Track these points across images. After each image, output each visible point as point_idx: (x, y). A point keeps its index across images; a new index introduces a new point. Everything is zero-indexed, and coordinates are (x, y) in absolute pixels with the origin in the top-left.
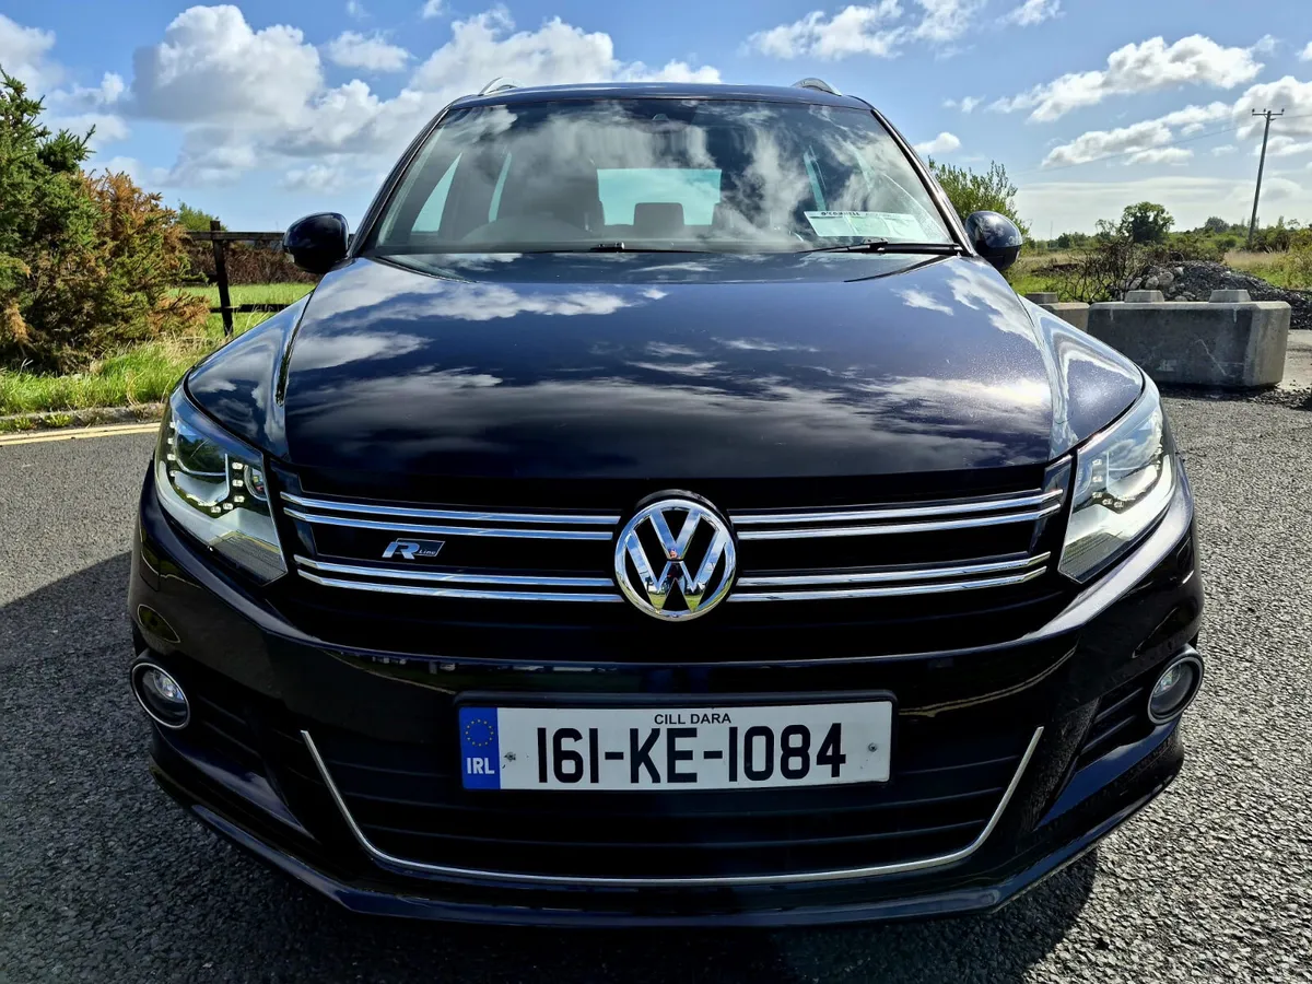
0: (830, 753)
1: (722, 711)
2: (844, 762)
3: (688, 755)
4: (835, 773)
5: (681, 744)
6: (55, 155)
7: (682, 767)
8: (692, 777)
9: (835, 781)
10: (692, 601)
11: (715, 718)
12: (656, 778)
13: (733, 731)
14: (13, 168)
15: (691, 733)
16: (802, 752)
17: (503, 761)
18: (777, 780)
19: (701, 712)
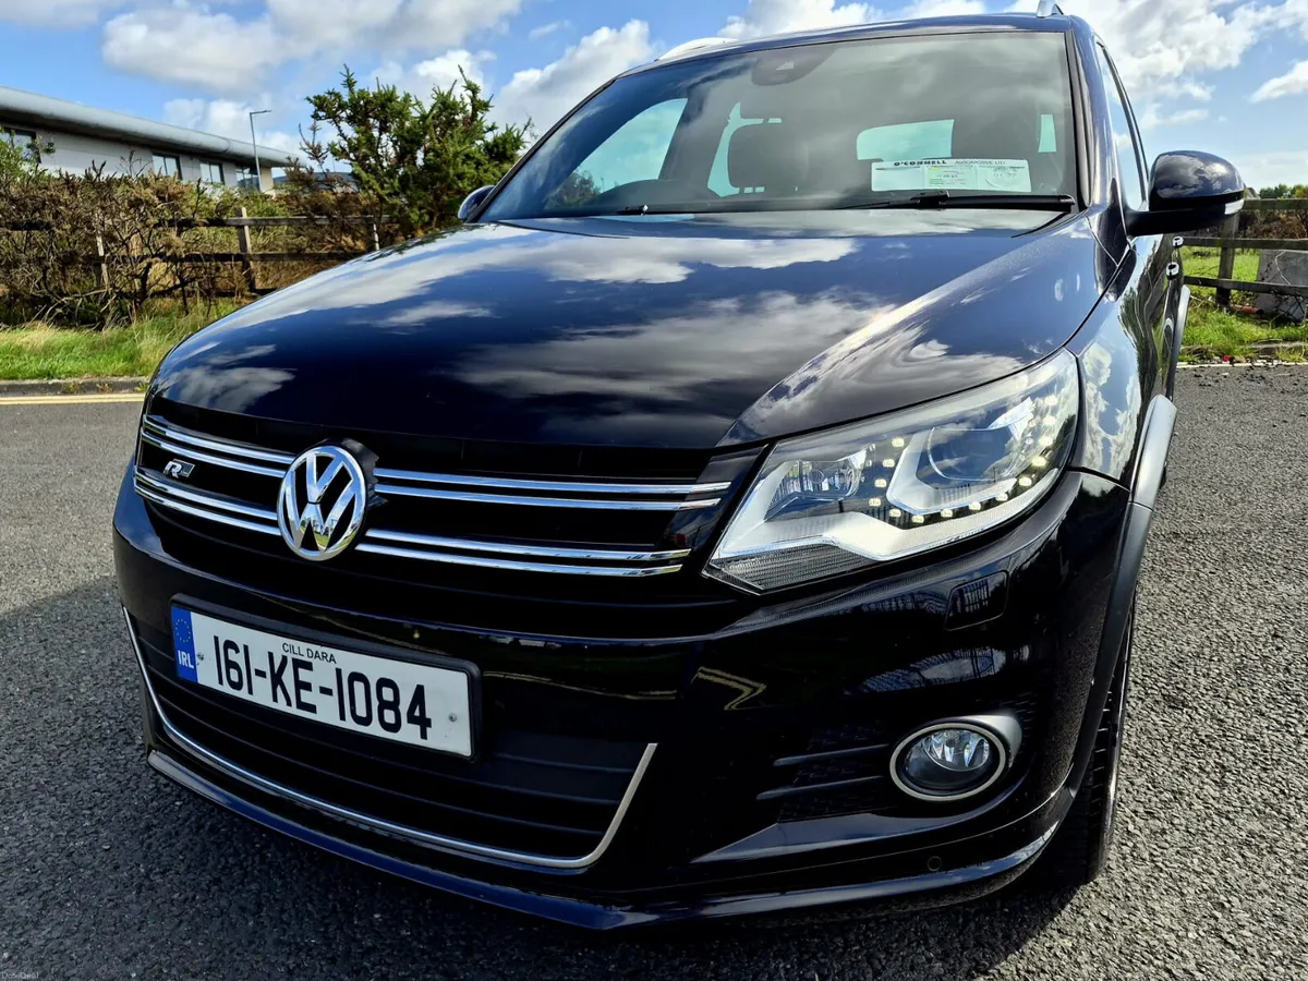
0: (417, 713)
1: (329, 651)
2: (430, 726)
3: (308, 687)
4: (424, 735)
5: (304, 675)
6: (498, 148)
7: (306, 696)
8: (312, 708)
9: (422, 743)
10: (322, 542)
11: (324, 656)
12: (289, 704)
13: (339, 672)
14: (459, 160)
15: (308, 666)
16: (394, 705)
17: (197, 660)
18: (375, 729)
19: (315, 648)
